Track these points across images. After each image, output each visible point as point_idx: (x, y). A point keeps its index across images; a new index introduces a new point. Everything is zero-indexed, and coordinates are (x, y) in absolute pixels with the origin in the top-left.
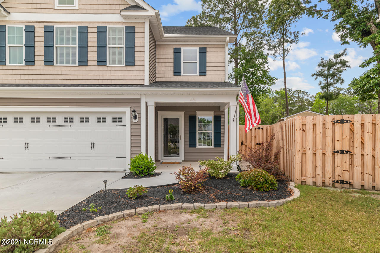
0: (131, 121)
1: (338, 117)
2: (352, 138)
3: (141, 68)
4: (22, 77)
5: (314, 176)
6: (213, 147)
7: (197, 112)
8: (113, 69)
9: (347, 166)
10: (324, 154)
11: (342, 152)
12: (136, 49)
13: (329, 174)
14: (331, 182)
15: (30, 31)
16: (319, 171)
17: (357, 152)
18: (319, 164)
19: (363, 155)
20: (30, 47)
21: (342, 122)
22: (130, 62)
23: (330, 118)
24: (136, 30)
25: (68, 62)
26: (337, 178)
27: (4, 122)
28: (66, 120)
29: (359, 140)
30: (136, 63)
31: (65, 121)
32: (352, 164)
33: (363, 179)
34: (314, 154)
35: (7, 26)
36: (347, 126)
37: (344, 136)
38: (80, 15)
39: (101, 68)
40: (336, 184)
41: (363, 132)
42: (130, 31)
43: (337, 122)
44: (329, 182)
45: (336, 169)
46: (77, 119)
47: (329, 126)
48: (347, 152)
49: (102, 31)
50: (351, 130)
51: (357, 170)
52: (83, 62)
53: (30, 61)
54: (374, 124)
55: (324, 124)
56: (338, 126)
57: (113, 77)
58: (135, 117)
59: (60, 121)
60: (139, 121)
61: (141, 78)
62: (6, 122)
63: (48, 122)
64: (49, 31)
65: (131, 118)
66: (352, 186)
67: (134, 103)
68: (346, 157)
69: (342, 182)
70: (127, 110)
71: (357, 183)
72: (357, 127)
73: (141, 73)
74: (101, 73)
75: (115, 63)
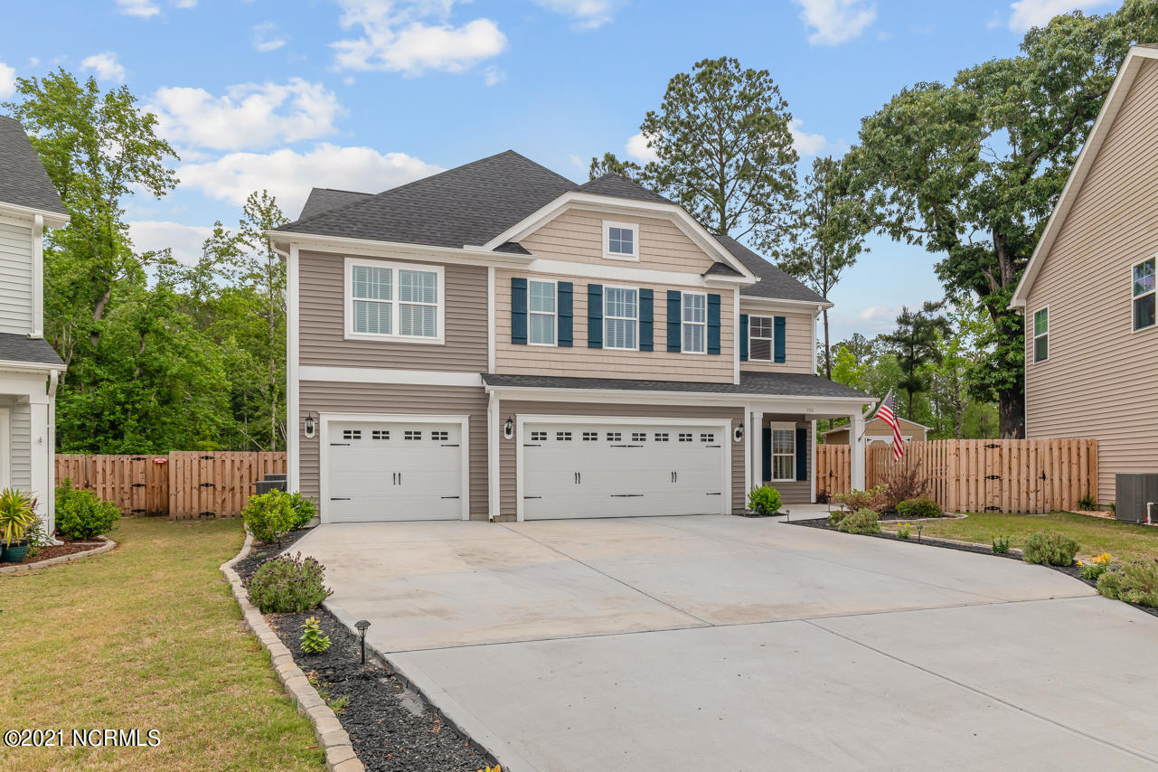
0: (733, 440)
1: (989, 442)
2: (1001, 463)
3: (728, 358)
4: (553, 365)
5: (968, 505)
6: (794, 480)
7: (772, 423)
8: (689, 358)
9: (997, 492)
10: (977, 480)
11: (993, 477)
12: (722, 329)
13: (981, 501)
14: (983, 509)
15: (565, 290)
16: (972, 498)
17: (1006, 477)
18: (973, 490)
19: (1010, 480)
20: (566, 318)
21: (993, 446)
22: (714, 349)
23: (981, 442)
24: (723, 300)
25: (620, 344)
26: (989, 505)
27: (542, 439)
28: (635, 437)
29: (1007, 465)
30: (722, 351)
31: (633, 439)
32: (1001, 490)
33: (1010, 504)
34: (968, 480)
35: (529, 280)
36: (997, 450)
37: (995, 460)
38: (642, 271)
39: (672, 355)
40: (987, 511)
41: (1010, 456)
42: (714, 301)
43: (989, 446)
44: (981, 509)
45: (988, 496)
46: (650, 437)
47: (981, 450)
48: (997, 477)
49: (674, 298)
50: (1001, 455)
51: (1006, 495)
52: (647, 345)
53: (566, 340)
54: (1019, 449)
55: (977, 449)
56: (989, 450)
57: (689, 371)
58: (739, 434)
59: (627, 438)
60: (743, 440)
61: (729, 373)
62: (545, 439)
63: (609, 439)
64: (594, 292)
65: (733, 434)
66: (1001, 511)
67: (736, 413)
68: (997, 482)
69: (993, 508)
70: (727, 423)
71: (1005, 508)
72: (1005, 451)
73: (729, 366)
74: (672, 363)
75: (690, 350)
